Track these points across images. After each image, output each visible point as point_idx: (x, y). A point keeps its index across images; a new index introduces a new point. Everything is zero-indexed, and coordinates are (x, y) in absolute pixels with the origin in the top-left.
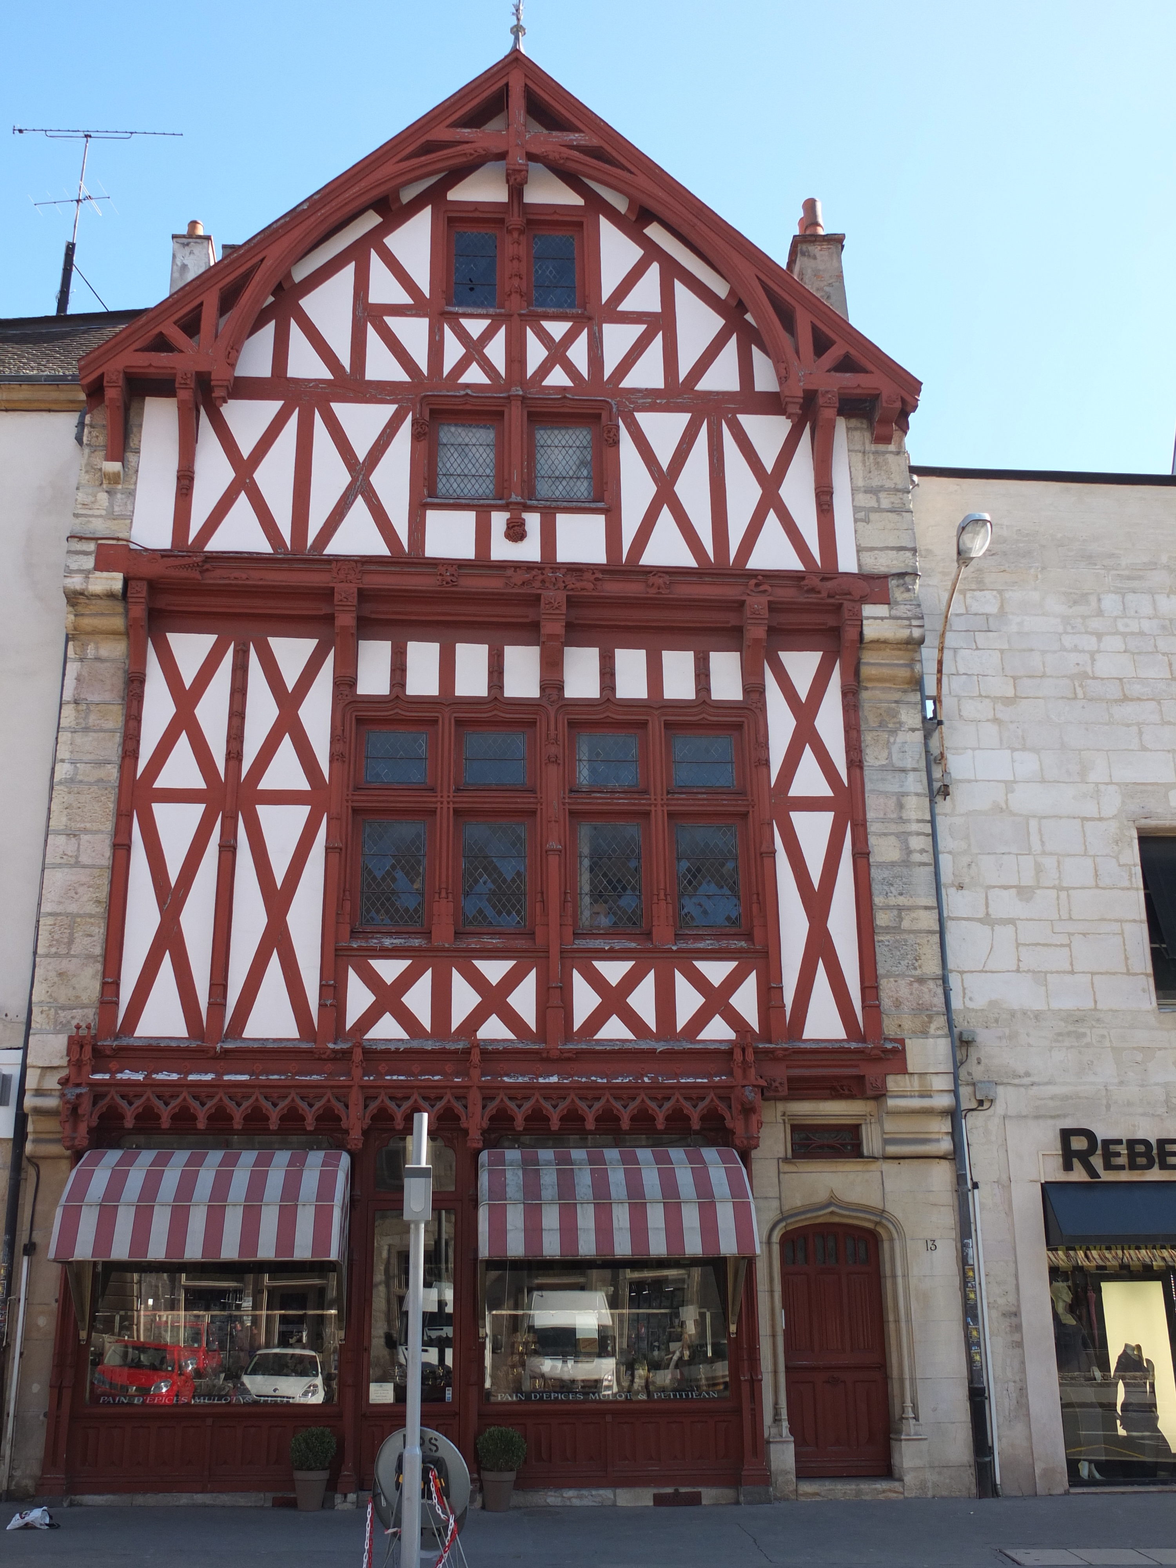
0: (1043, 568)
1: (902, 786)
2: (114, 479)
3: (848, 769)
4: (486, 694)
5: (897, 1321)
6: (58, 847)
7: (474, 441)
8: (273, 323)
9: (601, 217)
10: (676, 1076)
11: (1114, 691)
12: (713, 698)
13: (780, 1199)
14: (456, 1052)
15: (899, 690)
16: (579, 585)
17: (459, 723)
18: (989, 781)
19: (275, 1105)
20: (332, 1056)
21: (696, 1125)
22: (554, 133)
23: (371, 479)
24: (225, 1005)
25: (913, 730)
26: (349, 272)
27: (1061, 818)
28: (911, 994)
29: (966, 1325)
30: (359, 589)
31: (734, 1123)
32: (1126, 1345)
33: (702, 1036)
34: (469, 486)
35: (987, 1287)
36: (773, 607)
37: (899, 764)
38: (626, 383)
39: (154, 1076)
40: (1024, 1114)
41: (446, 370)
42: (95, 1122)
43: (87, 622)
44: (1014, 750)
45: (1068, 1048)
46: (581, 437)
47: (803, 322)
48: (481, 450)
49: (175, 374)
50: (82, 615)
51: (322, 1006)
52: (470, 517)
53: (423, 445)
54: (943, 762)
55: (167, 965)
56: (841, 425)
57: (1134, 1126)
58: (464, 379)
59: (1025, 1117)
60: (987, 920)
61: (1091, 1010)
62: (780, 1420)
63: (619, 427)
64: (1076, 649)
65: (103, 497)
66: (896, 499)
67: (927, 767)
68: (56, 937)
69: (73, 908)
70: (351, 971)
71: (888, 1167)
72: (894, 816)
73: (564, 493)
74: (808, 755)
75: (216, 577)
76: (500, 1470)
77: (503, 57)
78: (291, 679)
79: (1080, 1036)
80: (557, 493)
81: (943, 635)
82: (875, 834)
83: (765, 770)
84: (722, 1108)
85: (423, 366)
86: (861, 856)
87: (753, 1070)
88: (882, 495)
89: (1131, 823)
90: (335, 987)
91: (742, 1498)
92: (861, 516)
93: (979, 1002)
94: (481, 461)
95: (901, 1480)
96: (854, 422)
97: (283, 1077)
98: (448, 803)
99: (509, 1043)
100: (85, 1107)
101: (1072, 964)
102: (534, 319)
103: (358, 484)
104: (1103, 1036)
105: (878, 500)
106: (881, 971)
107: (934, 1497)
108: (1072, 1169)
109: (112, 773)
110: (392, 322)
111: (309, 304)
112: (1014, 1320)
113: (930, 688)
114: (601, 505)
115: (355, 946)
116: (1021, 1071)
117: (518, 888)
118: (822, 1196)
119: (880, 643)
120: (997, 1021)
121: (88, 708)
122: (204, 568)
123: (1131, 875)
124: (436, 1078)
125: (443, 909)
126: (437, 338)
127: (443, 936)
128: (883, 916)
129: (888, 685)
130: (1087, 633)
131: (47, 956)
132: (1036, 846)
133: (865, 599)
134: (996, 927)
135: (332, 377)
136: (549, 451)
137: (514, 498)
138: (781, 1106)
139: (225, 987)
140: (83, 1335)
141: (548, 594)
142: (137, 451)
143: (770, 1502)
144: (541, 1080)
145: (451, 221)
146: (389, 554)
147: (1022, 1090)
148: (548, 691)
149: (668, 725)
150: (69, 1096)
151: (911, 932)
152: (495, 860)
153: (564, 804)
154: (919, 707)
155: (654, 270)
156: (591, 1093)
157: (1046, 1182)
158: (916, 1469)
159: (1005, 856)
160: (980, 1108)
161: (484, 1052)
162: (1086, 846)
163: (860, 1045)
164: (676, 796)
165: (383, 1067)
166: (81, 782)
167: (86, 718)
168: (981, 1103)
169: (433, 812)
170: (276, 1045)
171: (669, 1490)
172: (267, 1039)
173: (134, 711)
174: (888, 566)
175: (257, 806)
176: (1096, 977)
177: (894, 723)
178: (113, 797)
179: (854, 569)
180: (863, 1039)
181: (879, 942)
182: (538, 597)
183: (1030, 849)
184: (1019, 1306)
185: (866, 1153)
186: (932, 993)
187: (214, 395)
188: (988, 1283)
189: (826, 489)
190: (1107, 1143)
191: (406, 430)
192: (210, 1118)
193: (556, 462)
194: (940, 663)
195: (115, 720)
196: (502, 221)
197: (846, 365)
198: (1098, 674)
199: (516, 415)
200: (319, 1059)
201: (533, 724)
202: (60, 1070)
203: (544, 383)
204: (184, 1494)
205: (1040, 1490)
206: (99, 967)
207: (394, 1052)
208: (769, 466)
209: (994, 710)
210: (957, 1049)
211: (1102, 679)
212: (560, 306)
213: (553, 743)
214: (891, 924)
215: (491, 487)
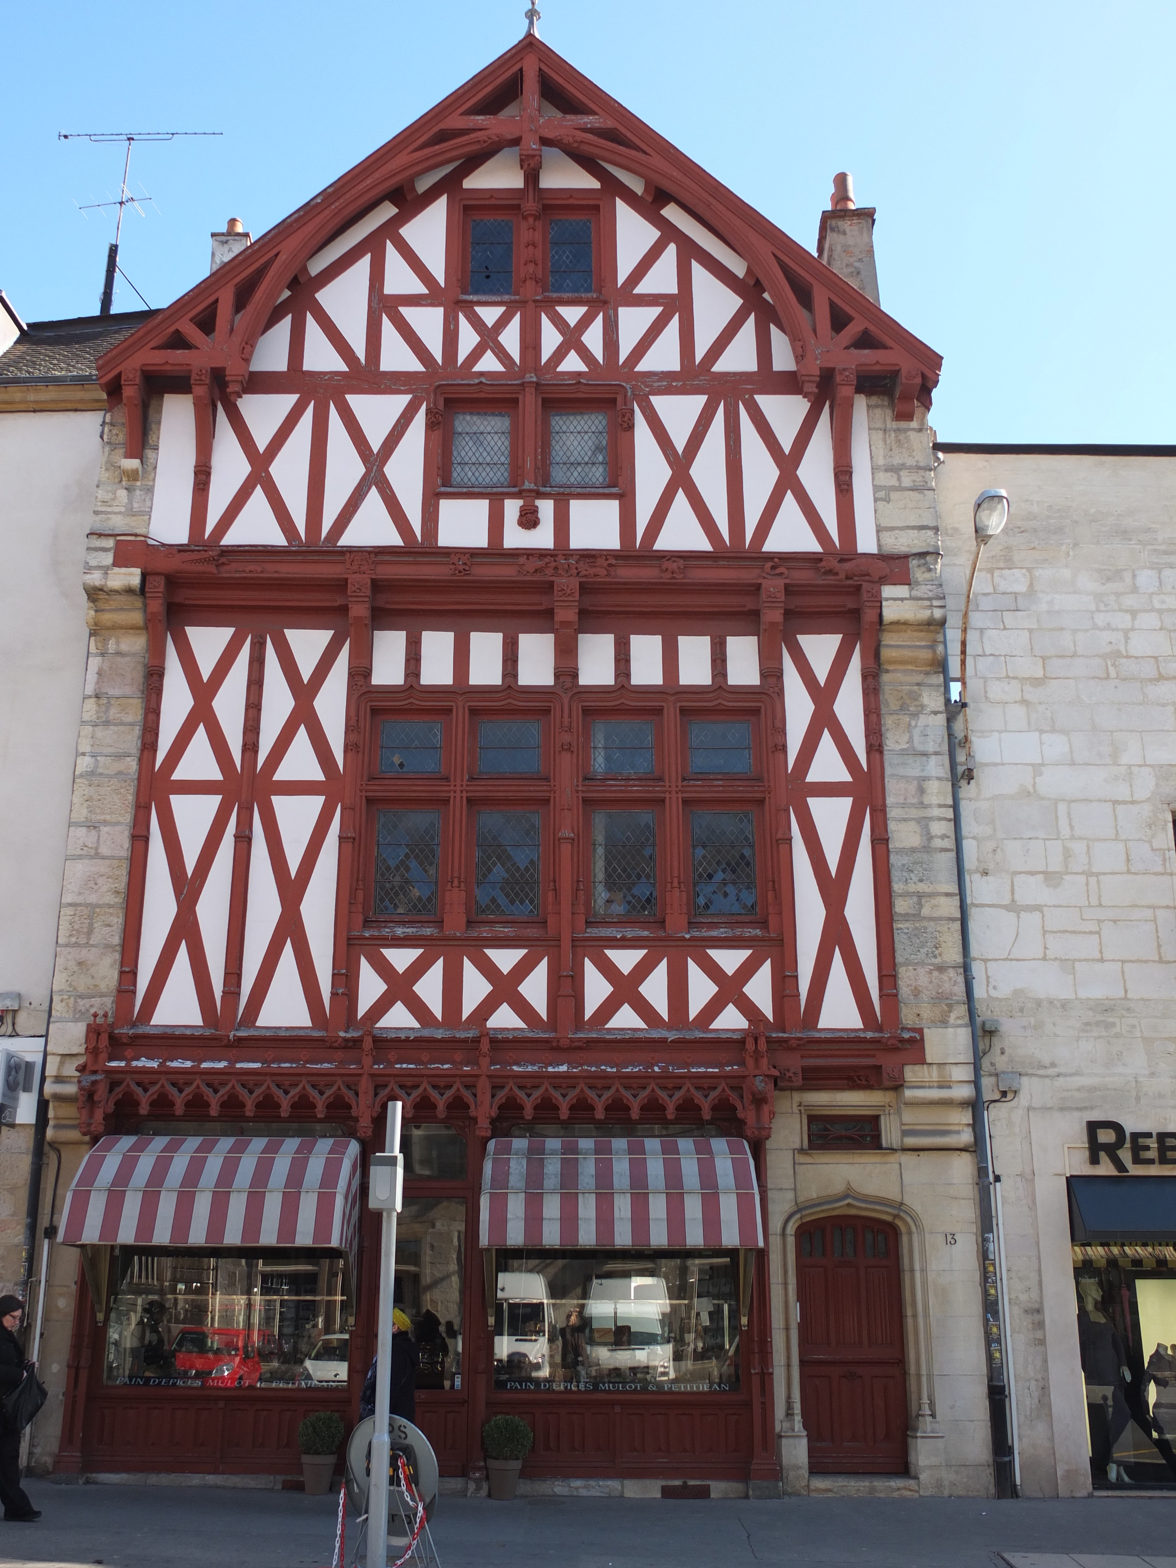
0: (1076, 545)
1: (923, 771)
2: (133, 476)
3: (868, 753)
4: (499, 682)
5: (915, 1316)
6: (78, 839)
7: (489, 429)
8: (290, 316)
9: (617, 199)
10: (687, 1065)
11: (1149, 670)
12: (729, 683)
13: (795, 1190)
14: (465, 1041)
15: (921, 672)
16: (592, 571)
17: (473, 712)
18: (1016, 764)
19: (286, 1092)
20: (343, 1044)
21: (707, 1115)
22: (568, 117)
23: (385, 469)
24: (239, 994)
25: (935, 713)
26: (364, 264)
27: (1091, 801)
28: (931, 982)
29: (986, 1321)
30: (372, 580)
31: (747, 1114)
32: (1159, 1345)
33: (714, 1025)
34: (484, 474)
35: (1008, 1283)
36: (789, 590)
37: (920, 748)
38: (642, 367)
39: (168, 1064)
40: (1049, 1106)
41: (461, 358)
42: (111, 1108)
43: (107, 618)
44: (1042, 732)
45: (1096, 1038)
46: (597, 422)
47: (821, 299)
48: (496, 437)
49: (190, 371)
50: (102, 610)
51: (334, 994)
52: (482, 506)
53: (437, 434)
54: (967, 745)
55: (183, 955)
56: (861, 403)
57: (1165, 1119)
58: (479, 367)
59: (1050, 1108)
60: (1013, 907)
61: (1121, 999)
62: (793, 1415)
63: (633, 411)
64: (1108, 627)
65: (122, 494)
66: (918, 477)
67: (949, 751)
68: (76, 927)
69: (93, 898)
70: (363, 961)
71: (907, 1159)
72: (915, 801)
73: (579, 479)
74: (826, 740)
75: (233, 570)
76: (506, 1459)
77: (516, 42)
78: (306, 670)
79: (1109, 1026)
80: (572, 480)
81: (966, 615)
82: (895, 819)
83: (782, 756)
84: (734, 1098)
85: (438, 357)
86: (880, 842)
87: (765, 1061)
88: (903, 473)
89: (1165, 806)
90: (347, 976)
91: (751, 1493)
92: (881, 495)
93: (1004, 991)
94: (496, 448)
95: (916, 1478)
96: (874, 400)
97: (294, 1065)
98: (462, 792)
99: (520, 1032)
100: (101, 1093)
101: (1101, 952)
102: (549, 305)
103: (372, 475)
104: (1134, 1026)
105: (899, 479)
106: (899, 959)
107: (950, 1496)
108: (1098, 1163)
109: (132, 765)
110: (407, 312)
111: (325, 297)
112: (1037, 1317)
113: (954, 670)
114: (614, 490)
115: (367, 935)
116: (1047, 1062)
117: (532, 876)
118: (838, 1188)
119: (900, 625)
120: (1021, 1010)
121: (109, 702)
122: (220, 562)
123: (1164, 860)
124: (446, 1066)
125: (455, 898)
126: (452, 327)
127: (455, 924)
128: (902, 903)
129: (910, 667)
130: (1121, 610)
131: (67, 945)
132: (1065, 832)
133: (884, 580)
134: (1022, 914)
135: (347, 370)
136: (564, 437)
137: (528, 485)
138: (797, 1097)
139: (239, 976)
140: (100, 1317)
141: (561, 581)
142: (156, 448)
143: (779, 1497)
144: (550, 1069)
145: (466, 208)
146: (402, 544)
147: (1047, 1081)
148: (562, 679)
149: (683, 711)
150: (84, 1083)
151: (931, 919)
152: (508, 848)
153: (577, 792)
154: (942, 689)
155: (671, 251)
156: (601, 1082)
157: (1072, 1176)
158: (931, 1467)
159: (1032, 841)
160: (1003, 1099)
161: (494, 1041)
162: (1117, 831)
163: (877, 1035)
164: (691, 783)
165: (392, 1055)
166: (101, 774)
167: (106, 712)
168: (1004, 1094)
169: (446, 801)
170: (288, 1034)
171: (678, 1483)
172: (280, 1028)
173: (153, 705)
174: (908, 546)
175: (272, 797)
176: (1126, 965)
177: (916, 706)
178: (132, 789)
179: (874, 550)
180: (880, 1029)
181: (898, 929)
182: (552, 584)
183: (1058, 833)
184: (1041, 1303)
185: (884, 1145)
186: (952, 982)
187: (228, 390)
188: (1010, 1279)
189: (844, 469)
190: (1135, 1136)
191: (420, 419)
192: (223, 1105)
193: (572, 448)
194: (964, 644)
195: (135, 713)
196: (518, 207)
197: (865, 341)
198: (1132, 653)
199: (530, 402)
200: (331, 1047)
201: (547, 711)
202: (79, 1057)
203: (559, 369)
204: (196, 1475)
205: (1063, 1491)
206: (117, 956)
207: (404, 1041)
208: (787, 448)
209: (1022, 691)
210: (979, 1039)
211: (1137, 658)
212: (577, 290)
213: (566, 731)
214: (911, 912)
215: (506, 474)
